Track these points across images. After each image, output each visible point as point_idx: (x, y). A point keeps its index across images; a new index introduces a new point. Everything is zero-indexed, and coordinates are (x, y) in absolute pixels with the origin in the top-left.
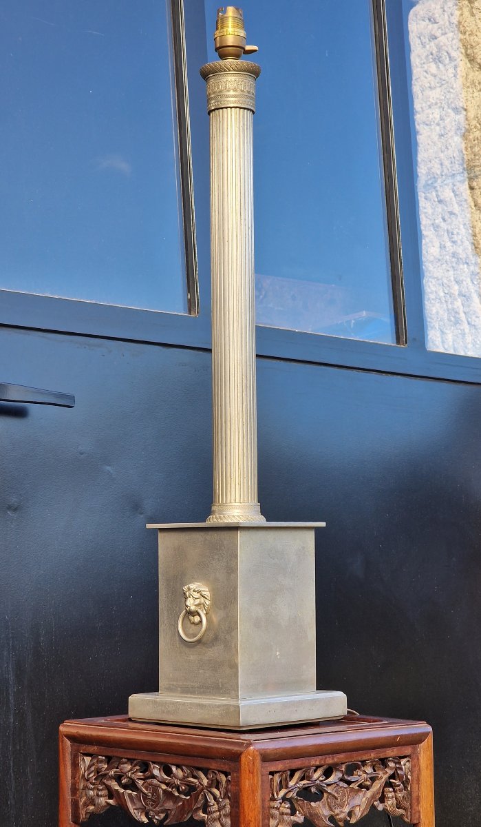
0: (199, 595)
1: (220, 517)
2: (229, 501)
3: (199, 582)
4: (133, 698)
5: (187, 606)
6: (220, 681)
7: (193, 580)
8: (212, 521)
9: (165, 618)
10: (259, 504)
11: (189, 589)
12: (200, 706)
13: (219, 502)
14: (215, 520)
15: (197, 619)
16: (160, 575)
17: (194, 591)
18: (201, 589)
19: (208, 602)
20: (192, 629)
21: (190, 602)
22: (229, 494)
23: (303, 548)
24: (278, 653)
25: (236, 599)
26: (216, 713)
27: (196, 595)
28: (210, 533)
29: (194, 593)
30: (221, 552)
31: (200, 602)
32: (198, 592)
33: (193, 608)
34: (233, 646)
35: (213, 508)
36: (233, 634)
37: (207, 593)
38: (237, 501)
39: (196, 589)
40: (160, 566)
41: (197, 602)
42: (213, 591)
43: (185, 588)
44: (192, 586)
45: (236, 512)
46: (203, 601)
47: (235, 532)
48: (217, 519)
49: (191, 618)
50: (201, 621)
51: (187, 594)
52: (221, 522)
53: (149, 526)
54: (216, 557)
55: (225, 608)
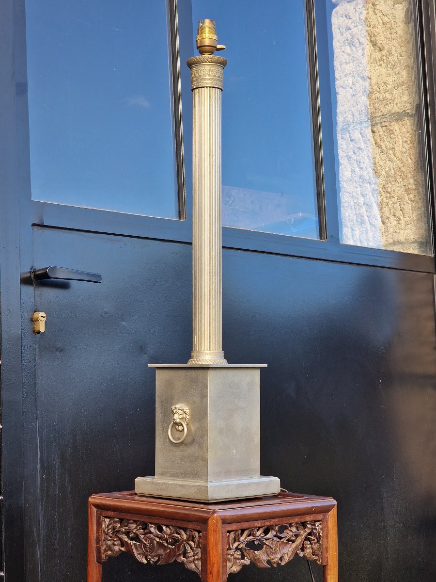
0: (182, 412)
1: (197, 360)
2: (203, 350)
3: (183, 403)
4: (138, 480)
5: (174, 419)
6: (196, 469)
7: (178, 402)
8: (191, 363)
9: (160, 427)
10: (223, 352)
11: (176, 408)
12: (182, 486)
13: (196, 350)
14: (193, 362)
15: (180, 428)
16: (156, 398)
17: (179, 409)
18: (184, 408)
19: (188, 417)
20: (178, 435)
21: (176, 417)
22: (203, 345)
23: (252, 381)
24: (234, 451)
25: (206, 415)
26: (192, 491)
27: (180, 412)
28: (190, 371)
30: (197, 384)
31: (183, 416)
32: (182, 410)
33: (178, 421)
34: (204, 447)
35: (192, 354)
36: (204, 438)
37: (188, 411)
38: (209, 349)
39: (181, 408)
40: (156, 392)
41: (181, 416)
42: (192, 410)
43: (173, 407)
44: (178, 406)
45: (208, 357)
46: (185, 416)
47: (207, 371)
48: (195, 361)
49: (177, 427)
50: (183, 430)
51: (174, 411)
52: (198, 364)
53: (149, 365)
54: (194, 387)
55: (199, 421)
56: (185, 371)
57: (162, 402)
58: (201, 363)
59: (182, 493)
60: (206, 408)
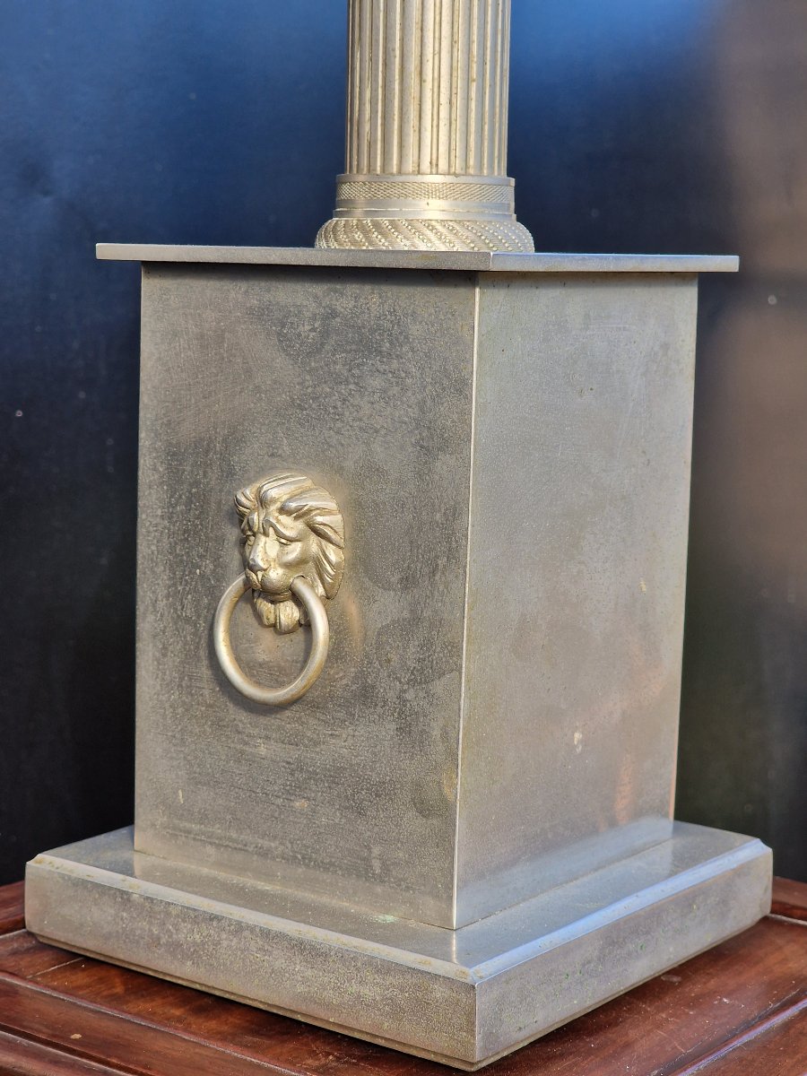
0: (300, 525)
1: (377, 225)
2: (410, 166)
3: (303, 472)
4: (47, 866)
5: (254, 568)
6: (376, 851)
7: (273, 463)
9: (162, 592)
10: (512, 181)
11: (263, 502)
12: (300, 947)
13: (371, 169)
14: (358, 236)
15: (288, 613)
16: (142, 435)
17: (282, 510)
18: (312, 504)
19: (334, 555)
20: (267, 647)
21: (265, 551)
22: (412, 139)
23: (665, 347)
24: (578, 736)
25: (454, 554)
26: (368, 992)
27: (290, 526)
28: (352, 289)
29: (283, 518)
30: (395, 364)
31: (304, 551)
32: (300, 514)
33: (276, 575)
34: (436, 733)
35: (346, 191)
36: (438, 687)
37: (332, 520)
38: (443, 165)
39: (293, 505)
40: (144, 399)
41: (294, 551)
42: (355, 509)
43: (247, 496)
44: (277, 490)
45: (433, 209)
46: (314, 548)
47: (461, 292)
48: (366, 233)
49: (265, 607)
50: (306, 625)
51: (256, 519)
52: (383, 244)
53: (107, 251)
54: (376, 383)
55: (408, 582)
56: (318, 289)
57: (174, 456)
58: (403, 244)
59: (300, 989)
60: (456, 512)
